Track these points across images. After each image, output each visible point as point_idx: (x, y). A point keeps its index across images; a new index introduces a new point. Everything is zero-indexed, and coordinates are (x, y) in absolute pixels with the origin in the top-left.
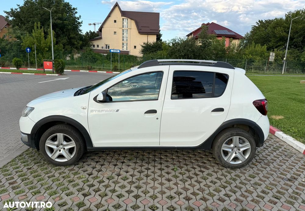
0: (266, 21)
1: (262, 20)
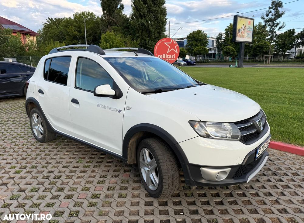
0: (55, 19)
1: (51, 18)
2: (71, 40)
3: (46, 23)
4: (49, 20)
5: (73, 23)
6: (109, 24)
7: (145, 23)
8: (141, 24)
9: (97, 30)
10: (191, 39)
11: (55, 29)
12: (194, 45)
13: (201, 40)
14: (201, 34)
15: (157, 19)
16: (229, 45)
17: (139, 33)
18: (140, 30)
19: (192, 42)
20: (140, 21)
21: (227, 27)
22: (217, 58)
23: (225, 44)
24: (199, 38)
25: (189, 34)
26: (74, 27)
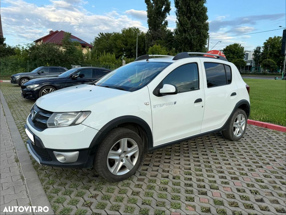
0: (105, 33)
1: (102, 33)
2: (118, 52)
3: (97, 37)
4: (100, 35)
5: (120, 37)
6: (153, 39)
7: (188, 37)
8: (184, 38)
9: (142, 43)
10: (227, 52)
11: (105, 42)
12: (230, 58)
13: (237, 53)
14: (238, 47)
15: (200, 34)
16: (268, 58)
17: (182, 46)
18: (183, 43)
19: (228, 55)
20: (184, 35)
21: (267, 40)
22: (253, 70)
23: (263, 57)
24: (236, 51)
25: (226, 47)
26: (122, 40)
